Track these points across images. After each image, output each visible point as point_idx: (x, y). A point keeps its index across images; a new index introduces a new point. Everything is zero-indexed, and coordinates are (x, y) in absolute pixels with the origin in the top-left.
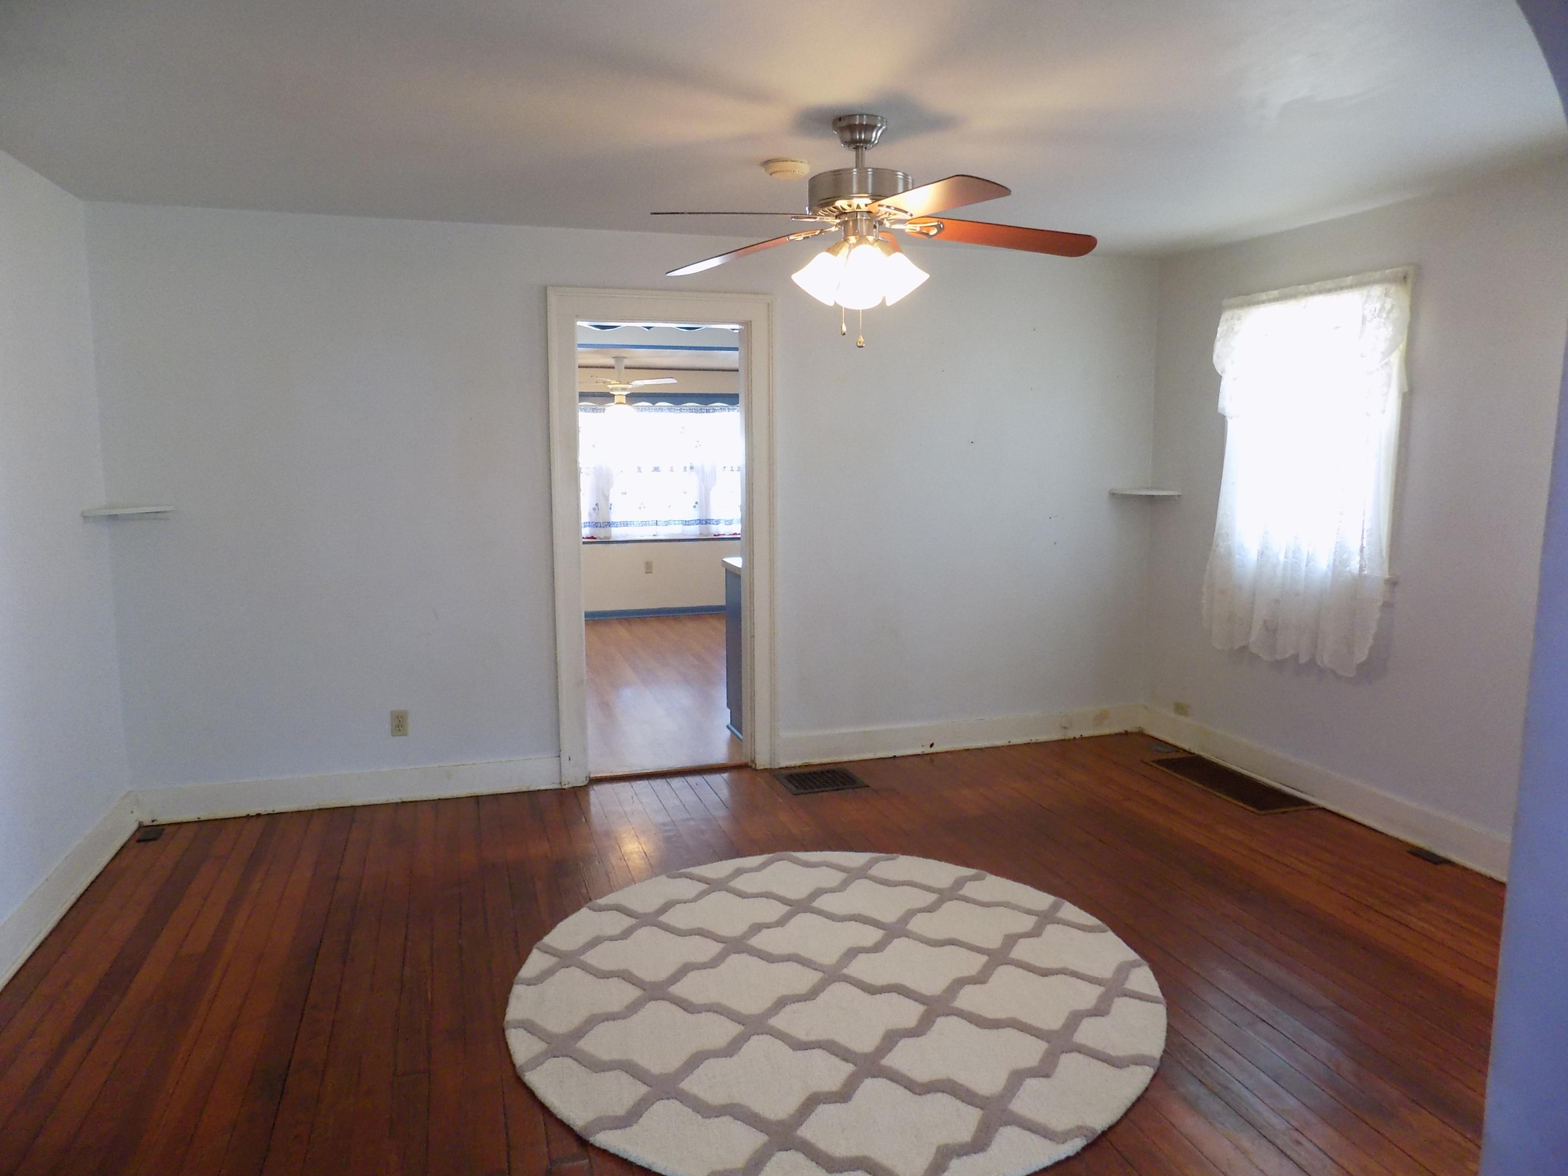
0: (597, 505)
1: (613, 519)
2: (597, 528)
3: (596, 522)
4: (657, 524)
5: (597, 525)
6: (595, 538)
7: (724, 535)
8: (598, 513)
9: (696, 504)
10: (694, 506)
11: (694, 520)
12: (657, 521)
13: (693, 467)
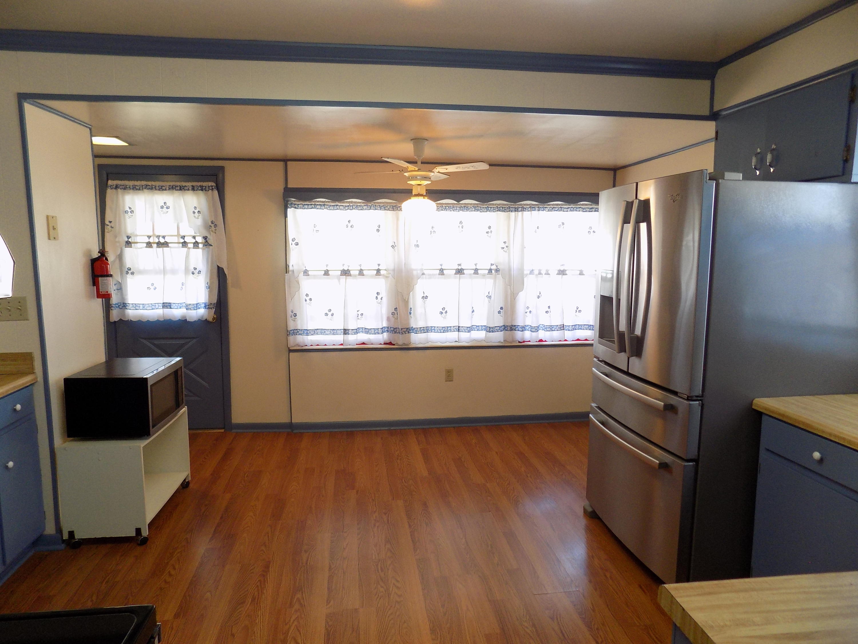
1: (413, 324)
2: (396, 334)
3: (395, 327)
4: (459, 330)
5: (395, 330)
6: (394, 345)
7: (529, 341)
8: (397, 318)
9: (500, 310)
10: (499, 312)
11: (499, 326)
12: (459, 327)
13: (498, 270)
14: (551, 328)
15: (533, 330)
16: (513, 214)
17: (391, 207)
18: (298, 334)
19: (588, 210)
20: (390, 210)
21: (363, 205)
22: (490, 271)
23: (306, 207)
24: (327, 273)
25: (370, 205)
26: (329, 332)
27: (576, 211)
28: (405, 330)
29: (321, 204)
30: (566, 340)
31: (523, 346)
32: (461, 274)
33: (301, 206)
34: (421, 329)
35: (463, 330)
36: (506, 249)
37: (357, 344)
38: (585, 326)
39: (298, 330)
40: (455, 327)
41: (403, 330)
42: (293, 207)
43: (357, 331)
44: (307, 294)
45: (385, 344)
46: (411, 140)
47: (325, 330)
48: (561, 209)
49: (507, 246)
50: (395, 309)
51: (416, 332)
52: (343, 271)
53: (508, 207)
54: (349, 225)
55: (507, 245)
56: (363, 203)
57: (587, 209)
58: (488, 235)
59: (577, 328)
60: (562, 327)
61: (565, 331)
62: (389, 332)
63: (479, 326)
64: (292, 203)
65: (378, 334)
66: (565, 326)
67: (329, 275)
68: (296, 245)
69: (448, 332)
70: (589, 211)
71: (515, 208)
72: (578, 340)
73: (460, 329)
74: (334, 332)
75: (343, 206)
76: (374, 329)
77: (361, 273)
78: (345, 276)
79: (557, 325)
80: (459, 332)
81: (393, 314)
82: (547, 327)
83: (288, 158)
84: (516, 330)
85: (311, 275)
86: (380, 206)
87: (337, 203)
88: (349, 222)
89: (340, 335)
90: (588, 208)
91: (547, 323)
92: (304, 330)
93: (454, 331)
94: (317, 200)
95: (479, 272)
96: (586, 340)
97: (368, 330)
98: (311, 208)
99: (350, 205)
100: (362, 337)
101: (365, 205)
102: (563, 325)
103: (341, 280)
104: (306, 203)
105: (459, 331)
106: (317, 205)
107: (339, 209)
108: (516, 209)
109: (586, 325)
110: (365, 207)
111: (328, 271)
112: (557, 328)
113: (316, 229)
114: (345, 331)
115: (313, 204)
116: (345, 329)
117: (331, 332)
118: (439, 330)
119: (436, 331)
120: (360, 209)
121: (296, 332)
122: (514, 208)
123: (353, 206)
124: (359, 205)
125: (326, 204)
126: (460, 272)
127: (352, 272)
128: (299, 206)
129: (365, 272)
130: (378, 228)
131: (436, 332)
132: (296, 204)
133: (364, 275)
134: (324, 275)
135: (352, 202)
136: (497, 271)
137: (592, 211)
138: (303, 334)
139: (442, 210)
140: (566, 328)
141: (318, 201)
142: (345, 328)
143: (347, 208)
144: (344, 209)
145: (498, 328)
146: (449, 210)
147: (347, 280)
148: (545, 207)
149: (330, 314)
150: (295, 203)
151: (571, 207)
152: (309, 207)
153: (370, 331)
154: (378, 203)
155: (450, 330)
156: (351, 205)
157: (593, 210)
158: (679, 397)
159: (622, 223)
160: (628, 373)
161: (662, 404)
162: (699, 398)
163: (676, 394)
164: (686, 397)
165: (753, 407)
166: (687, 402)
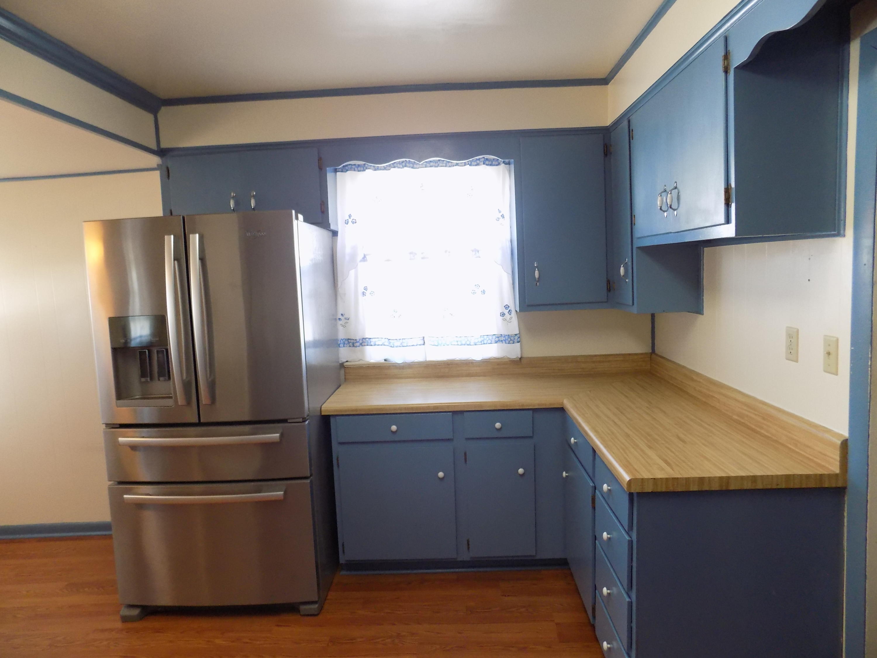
158: (290, 423)
159: (172, 260)
160: (199, 424)
161: (278, 435)
162: (308, 417)
163: (285, 421)
164: (301, 420)
165: (323, 414)
166: (302, 424)
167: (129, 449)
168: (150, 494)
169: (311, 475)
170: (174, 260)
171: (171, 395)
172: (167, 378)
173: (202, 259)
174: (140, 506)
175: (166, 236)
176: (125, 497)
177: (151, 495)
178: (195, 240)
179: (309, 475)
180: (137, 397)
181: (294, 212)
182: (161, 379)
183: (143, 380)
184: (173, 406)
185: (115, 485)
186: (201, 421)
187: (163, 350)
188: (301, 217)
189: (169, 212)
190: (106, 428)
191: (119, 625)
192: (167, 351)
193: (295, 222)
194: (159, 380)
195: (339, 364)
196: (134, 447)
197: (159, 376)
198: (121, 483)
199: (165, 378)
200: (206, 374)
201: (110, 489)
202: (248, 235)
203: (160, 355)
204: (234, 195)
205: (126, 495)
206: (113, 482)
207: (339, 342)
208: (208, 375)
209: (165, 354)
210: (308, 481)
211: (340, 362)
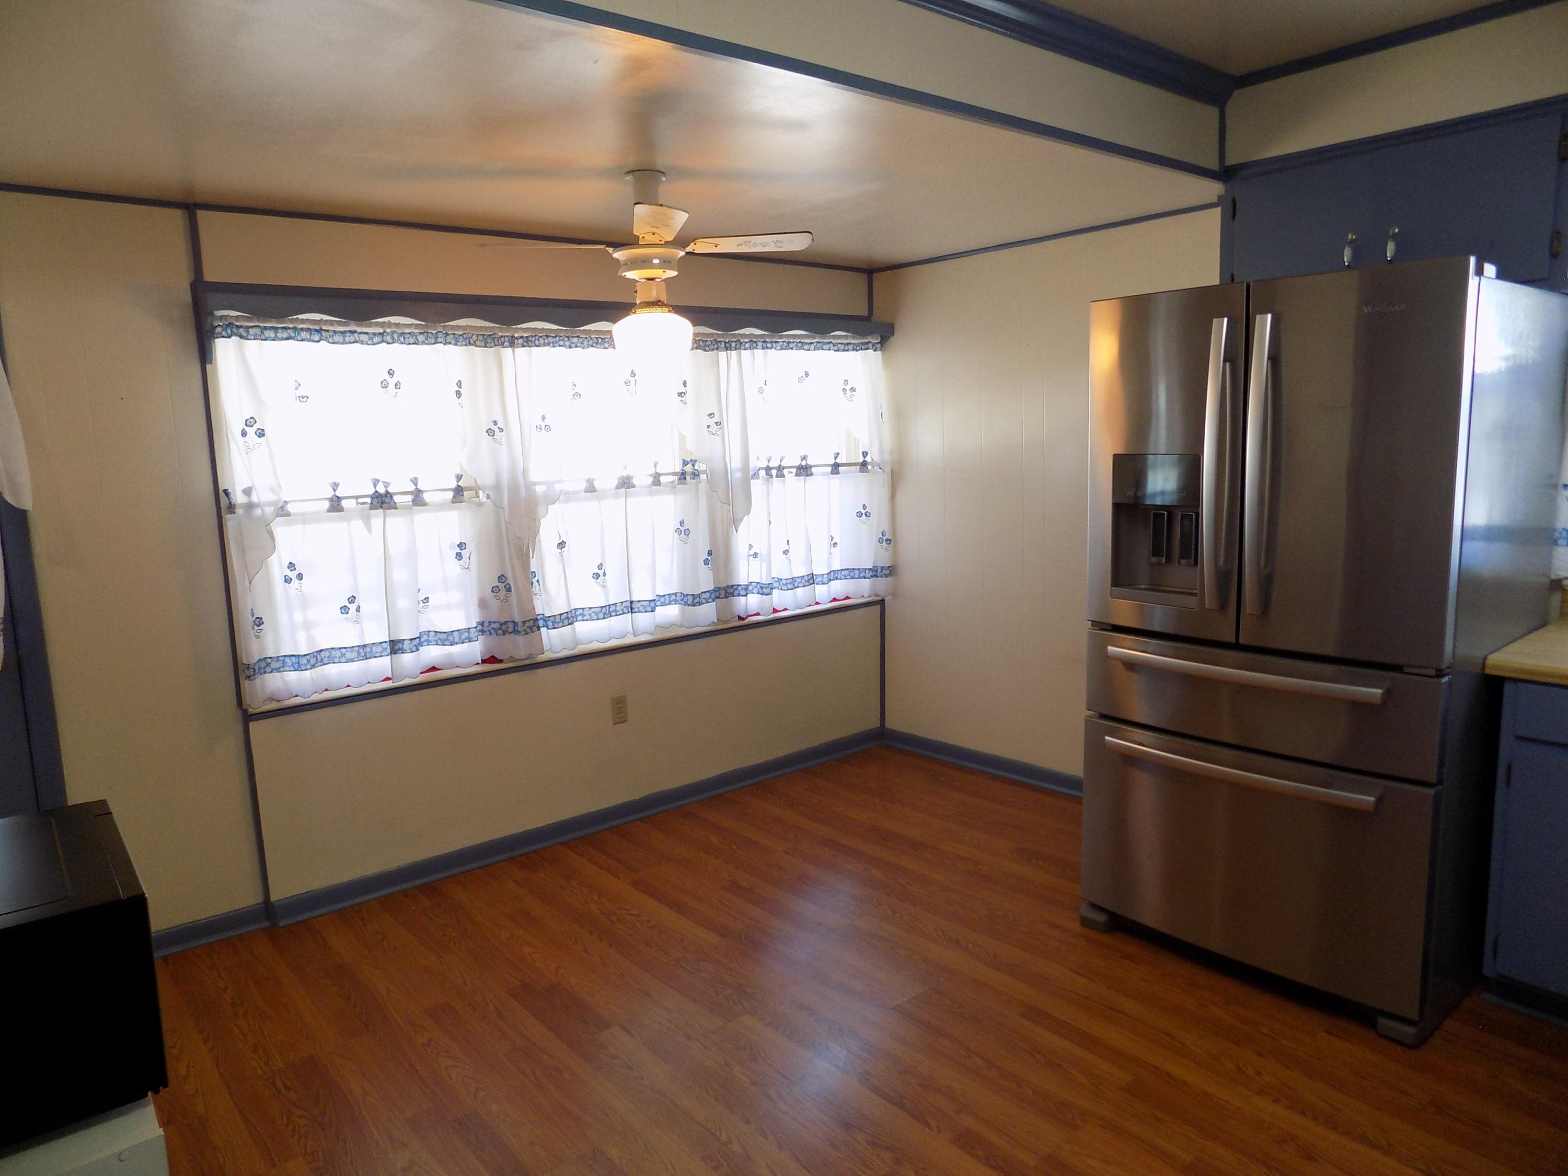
0: (502, 578)
1: (541, 607)
2: (507, 636)
3: (502, 621)
4: (632, 609)
5: (504, 627)
6: (501, 661)
7: (758, 614)
8: (506, 600)
9: (708, 557)
10: (706, 562)
11: (708, 591)
12: (631, 602)
13: (697, 473)
14: (792, 584)
15: (765, 591)
16: (723, 355)
17: (480, 337)
18: (268, 670)
19: (841, 347)
20: (477, 346)
21: (416, 331)
22: (682, 477)
23: (271, 334)
24: (336, 505)
25: (435, 332)
26: (355, 654)
27: (823, 349)
28: (531, 623)
29: (311, 327)
30: (817, 603)
31: (744, 625)
32: (628, 488)
33: (258, 331)
34: (563, 617)
35: (642, 609)
36: (714, 428)
37: (421, 673)
38: (843, 573)
39: (269, 661)
40: (624, 604)
41: (527, 624)
42: (236, 335)
43: (418, 642)
44: (290, 563)
45: (484, 661)
46: (626, 173)
47: (344, 651)
48: (801, 346)
49: (716, 423)
50: (499, 577)
51: (553, 625)
52: (377, 497)
53: (712, 339)
54: (392, 382)
55: (716, 419)
56: (417, 326)
57: (839, 345)
58: (682, 399)
59: (832, 578)
60: (811, 580)
61: (816, 586)
62: (488, 633)
63: (664, 595)
64: (230, 324)
65: (470, 641)
66: (814, 576)
67: (341, 510)
68: (259, 437)
69: (611, 616)
70: (844, 350)
71: (726, 343)
72: (835, 600)
73: (633, 606)
74: (365, 652)
75: (366, 333)
76: (458, 630)
77: (418, 498)
78: (381, 510)
79: (803, 576)
80: (632, 613)
81: (495, 590)
82: (788, 581)
83: (199, 199)
84: (734, 596)
85: (295, 515)
86: (454, 334)
87: (353, 327)
88: (391, 373)
89: (381, 656)
90: (842, 344)
91: (785, 575)
92: (285, 656)
93: (623, 614)
94: (300, 317)
95: (661, 481)
96: (847, 598)
97: (445, 635)
98: (287, 339)
99: (385, 332)
100: (433, 653)
101: (421, 333)
102: (812, 574)
103: (373, 521)
104: (270, 325)
105: (633, 611)
106: (302, 329)
107: (357, 342)
108: (728, 345)
109: (845, 569)
110: (421, 338)
111: (339, 499)
112: (803, 581)
113: (300, 392)
114: (394, 646)
115: (289, 328)
116: (393, 641)
117: (359, 653)
118: (593, 615)
119: (588, 617)
120: (412, 341)
121: (267, 665)
122: (723, 343)
123: (393, 332)
124: (407, 331)
125: (324, 328)
126: (626, 483)
127: (397, 499)
128: (251, 331)
129: (427, 497)
130: (458, 389)
131: (587, 620)
132: (241, 327)
133: (425, 504)
134: (329, 511)
135: (390, 324)
136: (696, 475)
137: (848, 350)
138: (281, 669)
139: (592, 346)
140: (818, 580)
141: (303, 319)
142: (391, 639)
143: (376, 339)
144: (369, 342)
145: (707, 595)
146: (602, 346)
147: (387, 519)
148: (775, 340)
149: (353, 607)
150: (238, 324)
151: (818, 342)
152: (279, 335)
153: (451, 638)
154: (453, 327)
155: (616, 611)
156: (388, 330)
157: (851, 347)
158: (1408, 673)
159: (1220, 360)
160: (1236, 646)
161: (1379, 691)
162: (1449, 670)
163: (1398, 668)
164: (1433, 672)
165: (1488, 671)
166: (1436, 680)
167: (1121, 667)
168: (1144, 743)
169: (1440, 782)
170: (1225, 361)
171: (1196, 591)
172: (1192, 562)
173: (1274, 359)
174: (1130, 759)
175: (1214, 320)
176: (1107, 739)
177: (1144, 746)
178: (1265, 323)
179: (1434, 781)
180: (1143, 587)
181: (1472, 260)
182: (1184, 562)
183: (1154, 559)
184: (1196, 610)
185: (1097, 718)
186: (1241, 641)
187: (1191, 513)
188: (1490, 270)
189: (1229, 276)
190: (1091, 627)
191: (1076, 927)
192: (1198, 516)
193: (1473, 281)
194: (1179, 563)
195: (1547, 581)
196: (1131, 665)
197: (1182, 556)
198: (1104, 716)
199: (1190, 560)
200: (1258, 563)
201: (1088, 721)
202: (1366, 311)
203: (1186, 523)
204: (1354, 237)
205: (1109, 736)
206: (1093, 712)
207: (1557, 535)
208: (1262, 564)
209: (1194, 520)
210: (1431, 792)
211: (1553, 577)
